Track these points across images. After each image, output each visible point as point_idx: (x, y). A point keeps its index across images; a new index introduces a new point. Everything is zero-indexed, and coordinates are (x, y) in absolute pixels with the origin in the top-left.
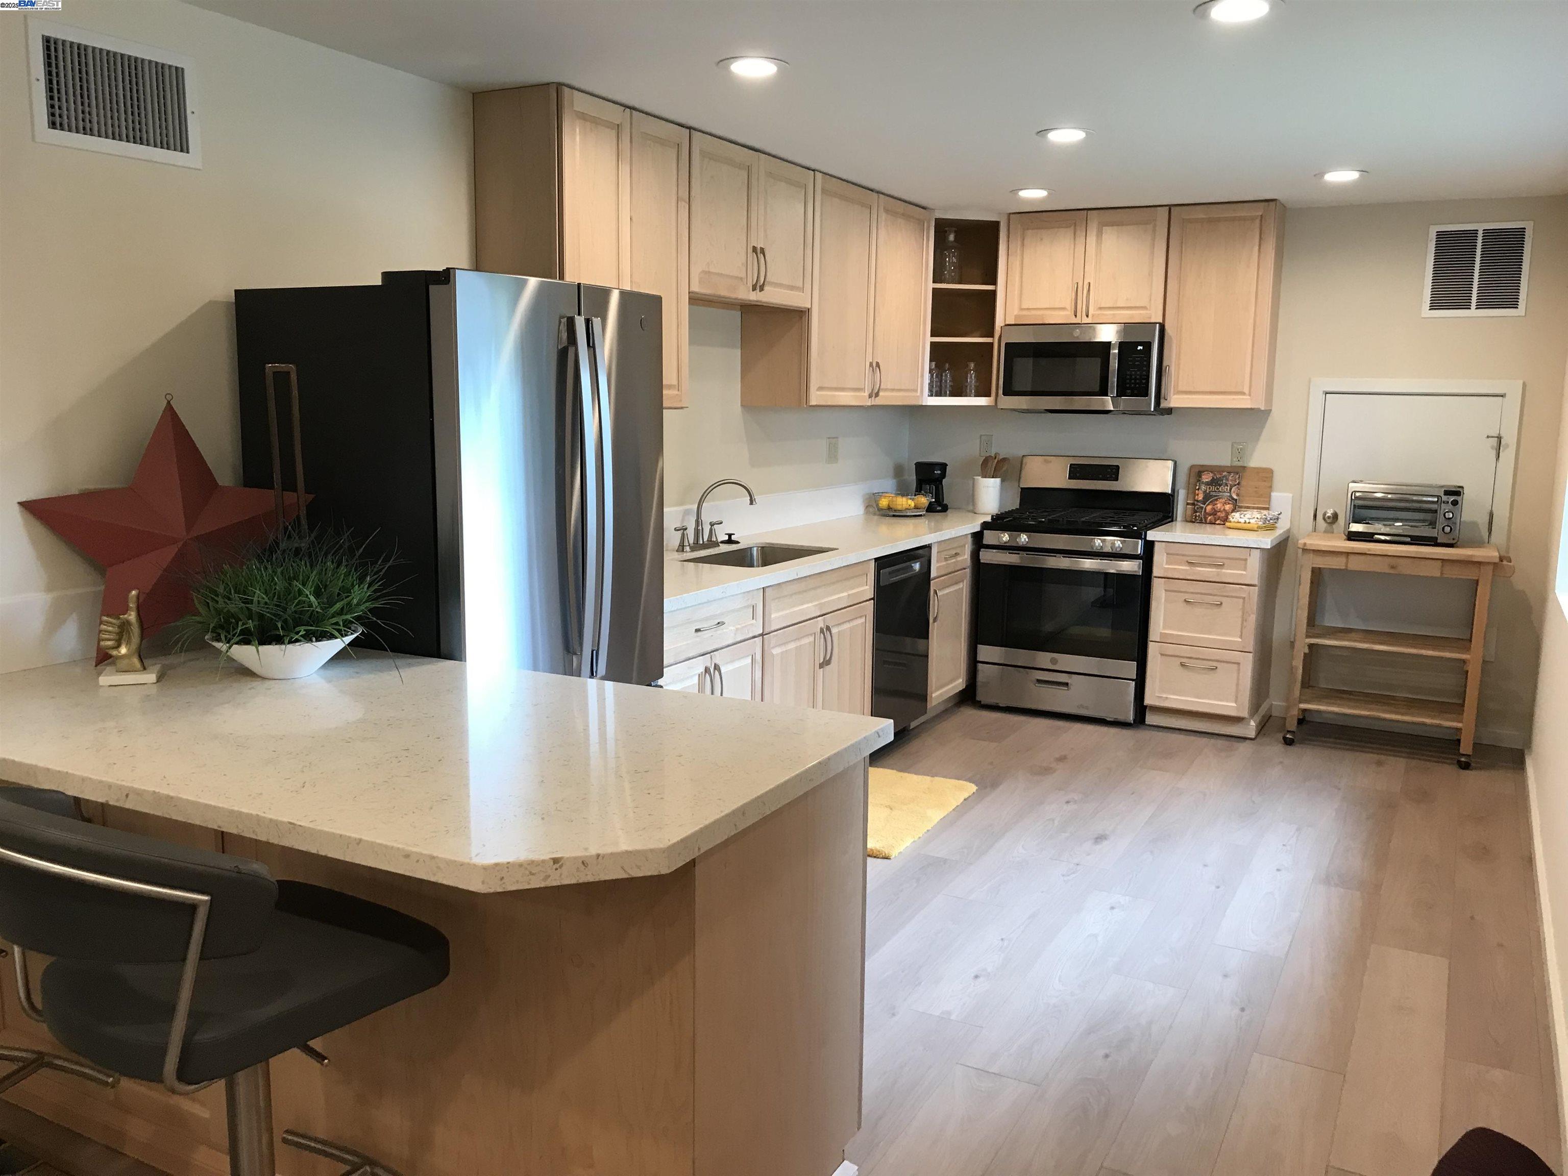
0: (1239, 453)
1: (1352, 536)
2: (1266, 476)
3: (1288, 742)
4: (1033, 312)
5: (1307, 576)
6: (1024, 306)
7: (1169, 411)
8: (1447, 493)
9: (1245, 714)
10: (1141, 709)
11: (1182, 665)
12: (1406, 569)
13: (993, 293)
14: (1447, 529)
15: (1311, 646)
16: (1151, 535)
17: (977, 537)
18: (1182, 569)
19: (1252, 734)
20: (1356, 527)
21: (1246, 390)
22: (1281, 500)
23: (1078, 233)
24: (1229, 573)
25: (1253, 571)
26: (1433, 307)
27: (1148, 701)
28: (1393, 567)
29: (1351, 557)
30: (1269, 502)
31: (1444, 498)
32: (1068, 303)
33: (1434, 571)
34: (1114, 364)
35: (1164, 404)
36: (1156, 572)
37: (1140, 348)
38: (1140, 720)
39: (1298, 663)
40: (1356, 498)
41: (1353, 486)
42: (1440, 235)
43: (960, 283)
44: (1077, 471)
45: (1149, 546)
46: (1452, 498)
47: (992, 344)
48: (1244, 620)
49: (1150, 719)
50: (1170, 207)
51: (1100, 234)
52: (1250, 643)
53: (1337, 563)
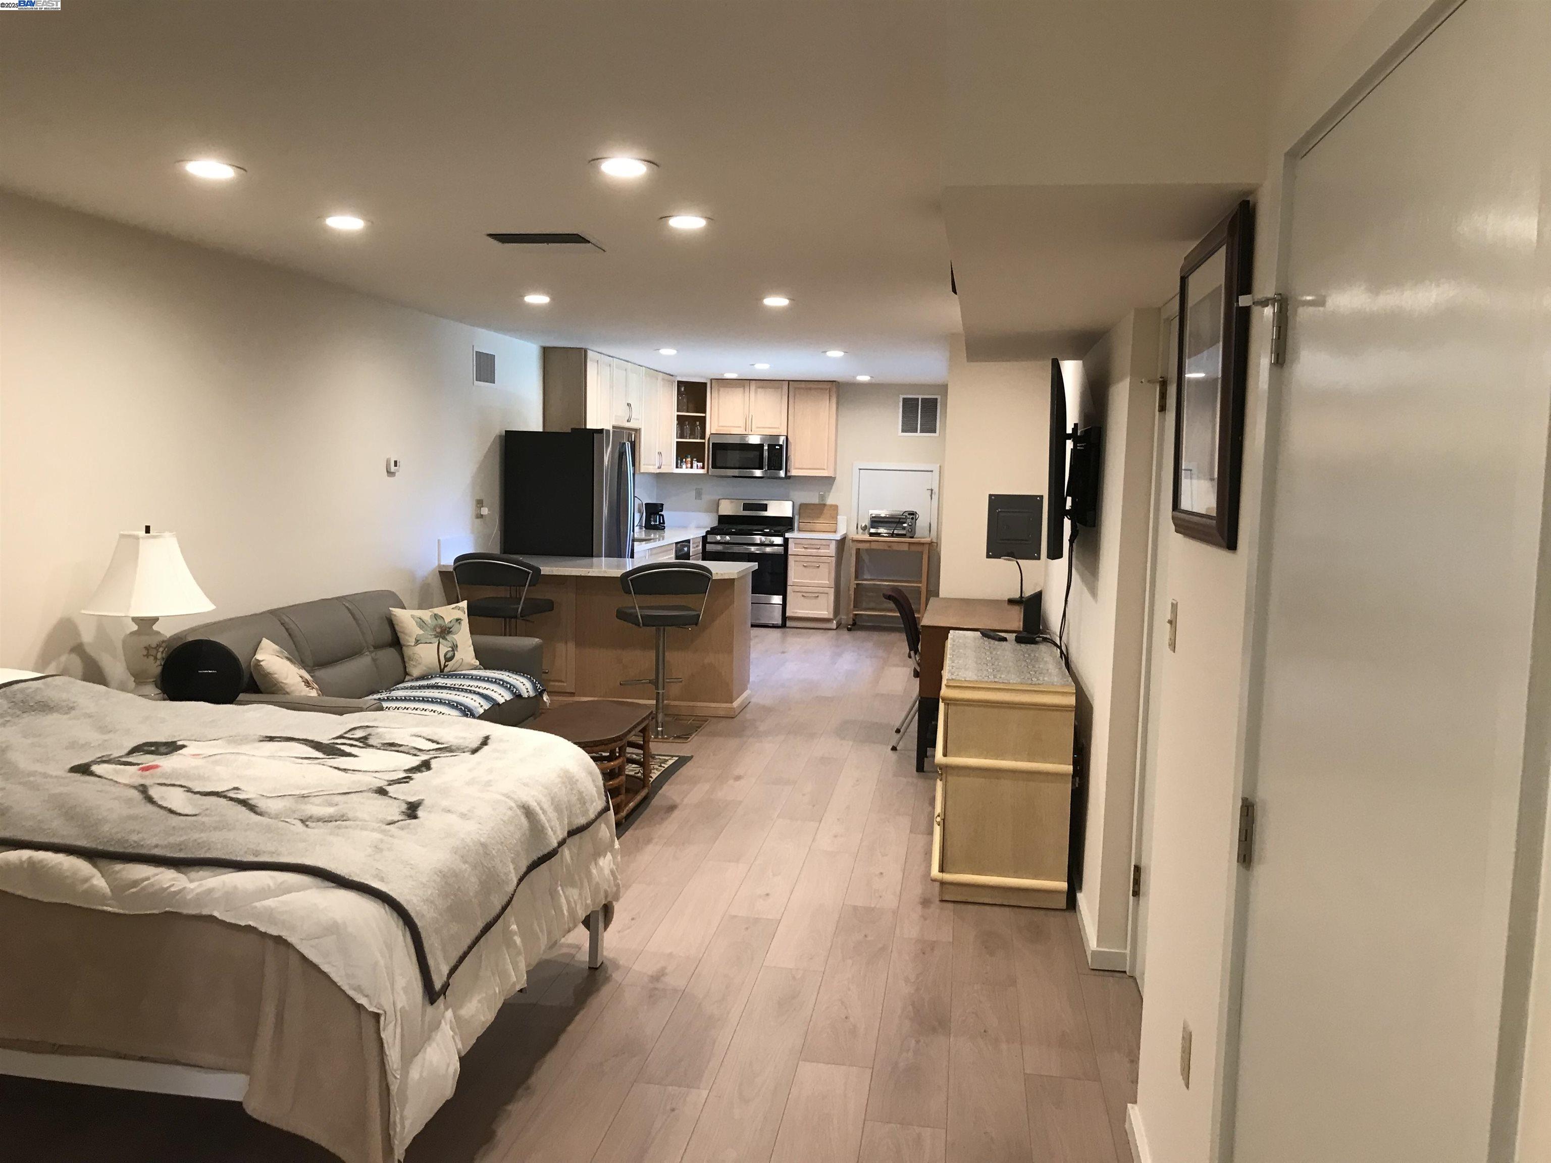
0: (822, 497)
1: (871, 534)
2: (835, 508)
3: (849, 630)
4: (725, 428)
5: (854, 552)
6: (720, 425)
7: (790, 477)
8: (909, 514)
9: (831, 616)
10: (784, 618)
11: (803, 596)
12: (896, 547)
13: (705, 418)
14: (910, 530)
15: (857, 584)
16: (787, 535)
17: (704, 538)
18: (801, 551)
19: (835, 627)
20: (872, 530)
21: (825, 468)
22: (842, 519)
23: (746, 389)
24: (822, 551)
25: (832, 550)
26: (903, 431)
27: (787, 614)
28: (889, 547)
29: (872, 543)
30: (837, 521)
31: (908, 516)
32: (742, 424)
33: (905, 548)
34: (766, 454)
35: (789, 474)
36: (790, 552)
37: (777, 447)
38: (783, 626)
39: (852, 592)
40: (873, 517)
41: (871, 512)
42: (904, 399)
43: (688, 412)
44: (747, 507)
45: (786, 541)
46: (911, 517)
47: (704, 443)
48: (829, 573)
49: (788, 624)
50: (789, 381)
51: (756, 392)
52: (833, 585)
53: (866, 546)
